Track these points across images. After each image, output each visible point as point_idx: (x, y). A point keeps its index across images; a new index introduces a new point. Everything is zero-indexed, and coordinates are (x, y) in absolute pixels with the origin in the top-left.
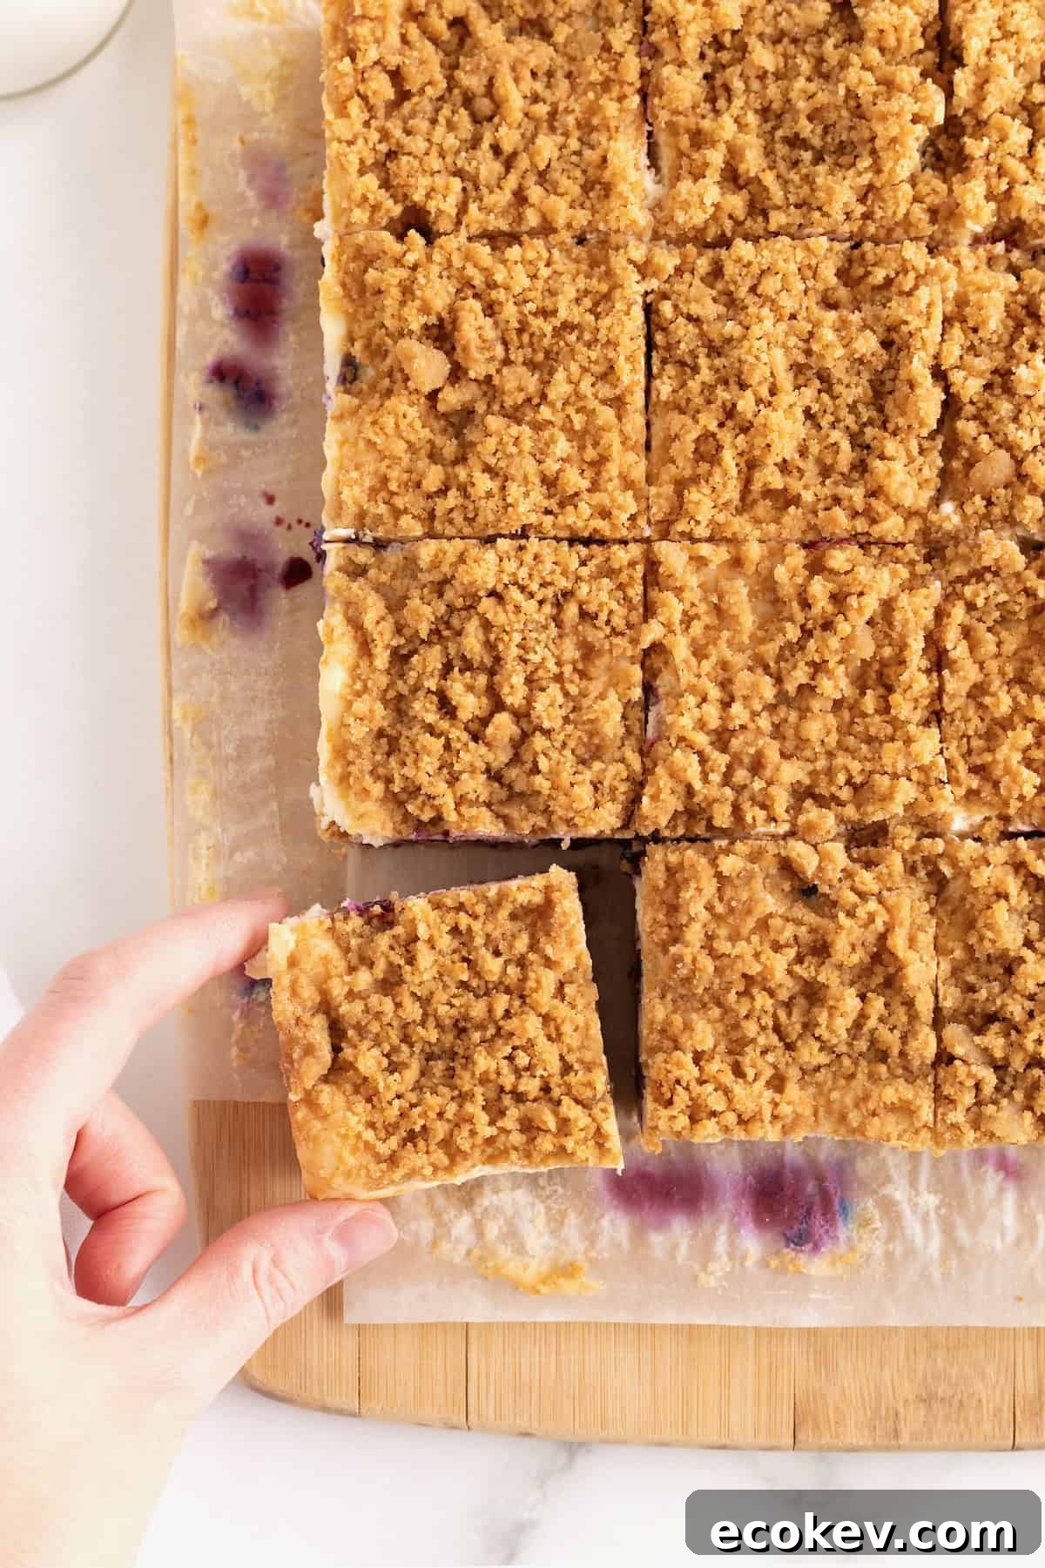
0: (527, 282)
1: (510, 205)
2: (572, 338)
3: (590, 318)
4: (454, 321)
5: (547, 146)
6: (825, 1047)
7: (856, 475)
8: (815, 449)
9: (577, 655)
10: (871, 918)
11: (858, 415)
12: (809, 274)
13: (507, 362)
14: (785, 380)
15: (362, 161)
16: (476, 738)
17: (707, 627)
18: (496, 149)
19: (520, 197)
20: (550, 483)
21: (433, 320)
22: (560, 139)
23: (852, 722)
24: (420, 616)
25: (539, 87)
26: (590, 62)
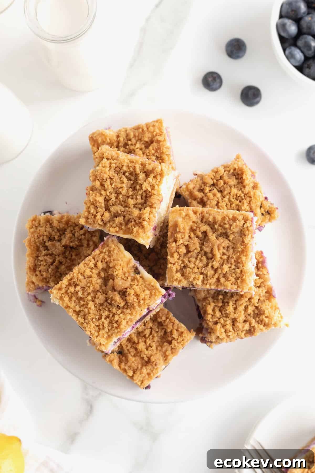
1: (215, 282)
5: (226, 268)
15: (177, 269)
18: (212, 267)
19: (218, 280)
22: (230, 265)
25: (225, 251)
26: (238, 245)
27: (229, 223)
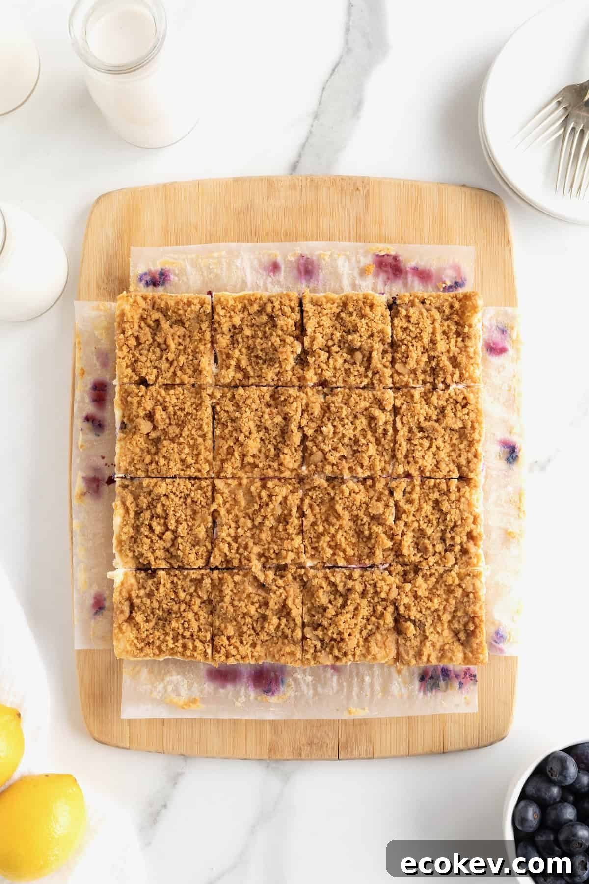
0: (176, 401)
1: (171, 376)
2: (189, 417)
3: (195, 411)
4: (154, 412)
5: (182, 359)
6: (268, 634)
7: (276, 458)
8: (263, 450)
9: (191, 513)
10: (281, 594)
11: (276, 440)
12: (262, 397)
13: (170, 424)
14: (254, 430)
15: (126, 364)
16: (161, 538)
17: (231, 504)
19: (174, 373)
20: (183, 461)
21: (148, 412)
22: (187, 356)
23: (276, 534)
24: (143, 502)
25: (180, 340)
26: (195, 333)
27: (183, 309)
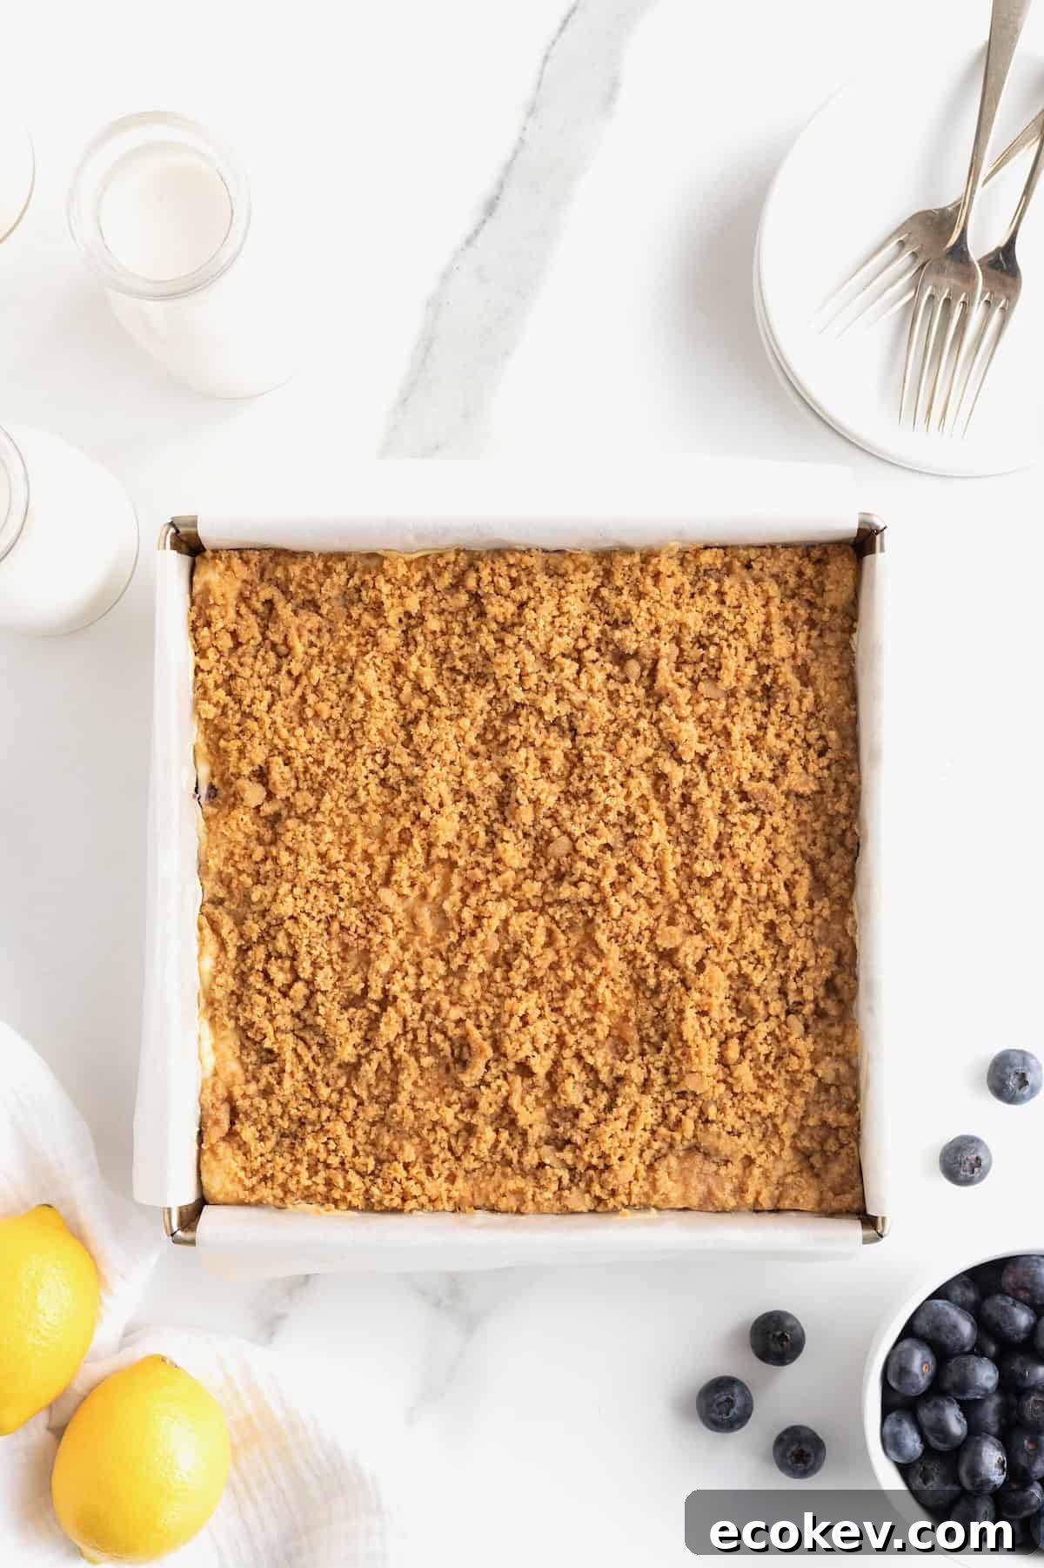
0: (307, 746)
1: (298, 704)
2: (333, 777)
3: (343, 766)
4: (268, 768)
5: (317, 673)
6: (477, 1159)
7: (488, 849)
8: (465, 835)
9: (339, 950)
10: (499, 1088)
11: (489, 816)
12: (460, 739)
13: (298, 789)
14: (448, 799)
15: (216, 682)
16: (285, 995)
17: (407, 933)
19: (303, 699)
20: (322, 856)
21: (256, 768)
22: (325, 667)
23: (489, 986)
24: (253, 930)
25: (313, 638)
26: (340, 625)
27: (317, 580)
